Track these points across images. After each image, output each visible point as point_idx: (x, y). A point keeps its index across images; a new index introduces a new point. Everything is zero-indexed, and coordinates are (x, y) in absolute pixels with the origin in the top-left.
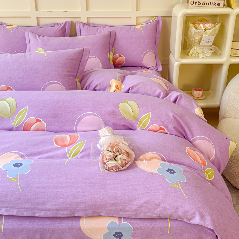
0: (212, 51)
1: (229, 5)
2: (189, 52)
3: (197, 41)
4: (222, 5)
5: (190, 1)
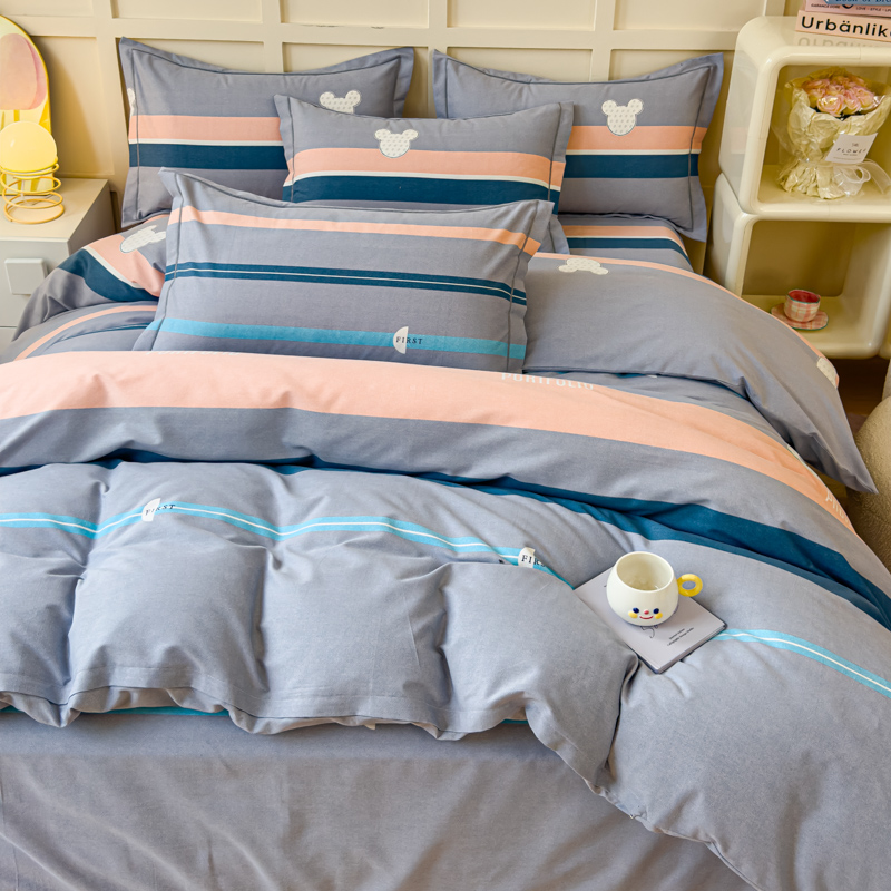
0: (862, 181)
2: (785, 179)
3: (815, 148)
5: (800, 13)
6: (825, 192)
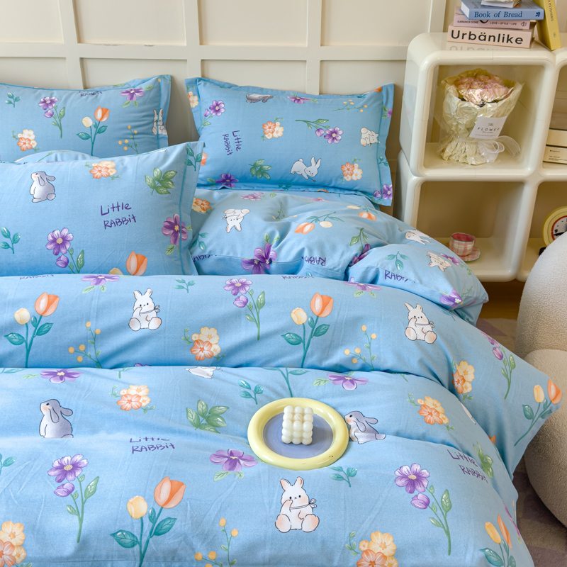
2: (443, 151)
3: (462, 127)
4: (526, 42)
5: (450, 28)
6: (472, 160)
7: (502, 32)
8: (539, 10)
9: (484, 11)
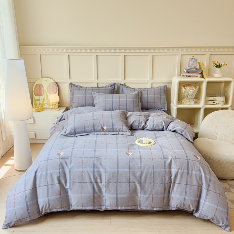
0: (194, 101)
1: (203, 77)
2: (182, 102)
3: (186, 96)
4: (199, 77)
5: (182, 74)
6: (188, 103)
7: (193, 75)
8: (201, 70)
9: (189, 70)
